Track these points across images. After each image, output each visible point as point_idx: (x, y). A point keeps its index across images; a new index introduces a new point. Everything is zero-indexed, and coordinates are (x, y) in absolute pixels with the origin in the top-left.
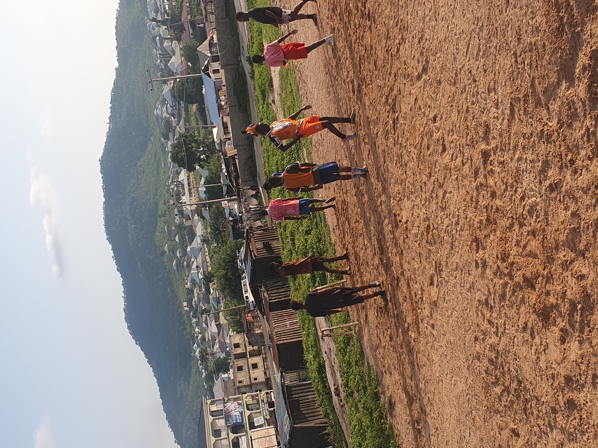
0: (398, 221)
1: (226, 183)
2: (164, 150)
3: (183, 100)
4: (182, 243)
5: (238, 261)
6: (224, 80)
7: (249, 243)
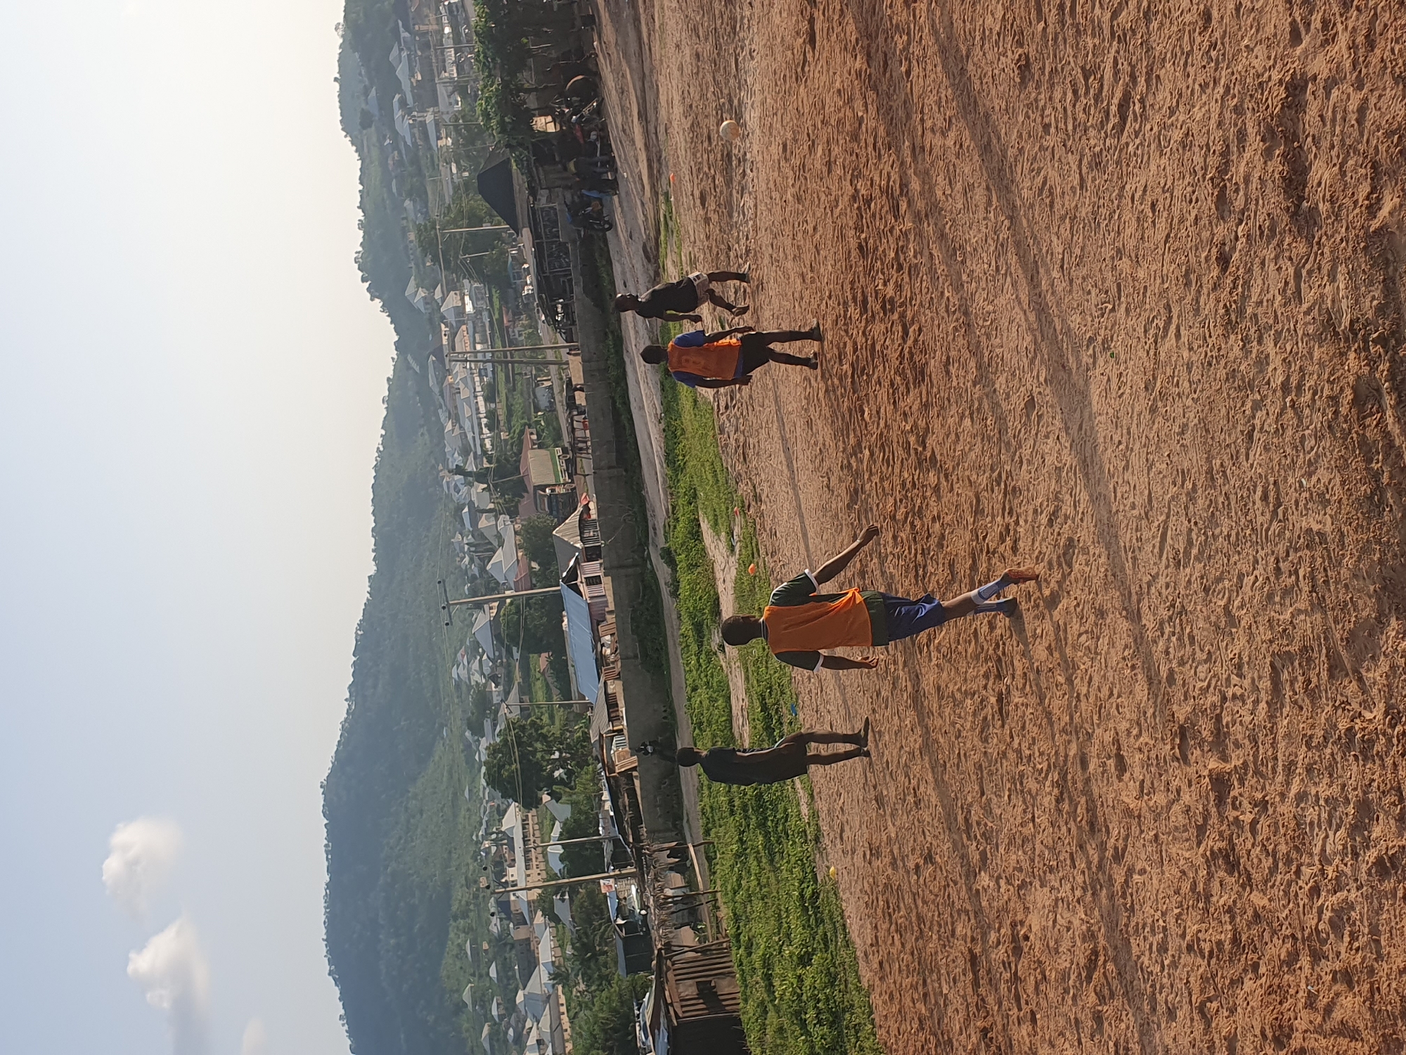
0: (1021, 939)
1: (611, 835)
2: (470, 760)
3: (517, 645)
4: (505, 981)
5: (638, 1028)
6: (610, 599)
7: (662, 983)
